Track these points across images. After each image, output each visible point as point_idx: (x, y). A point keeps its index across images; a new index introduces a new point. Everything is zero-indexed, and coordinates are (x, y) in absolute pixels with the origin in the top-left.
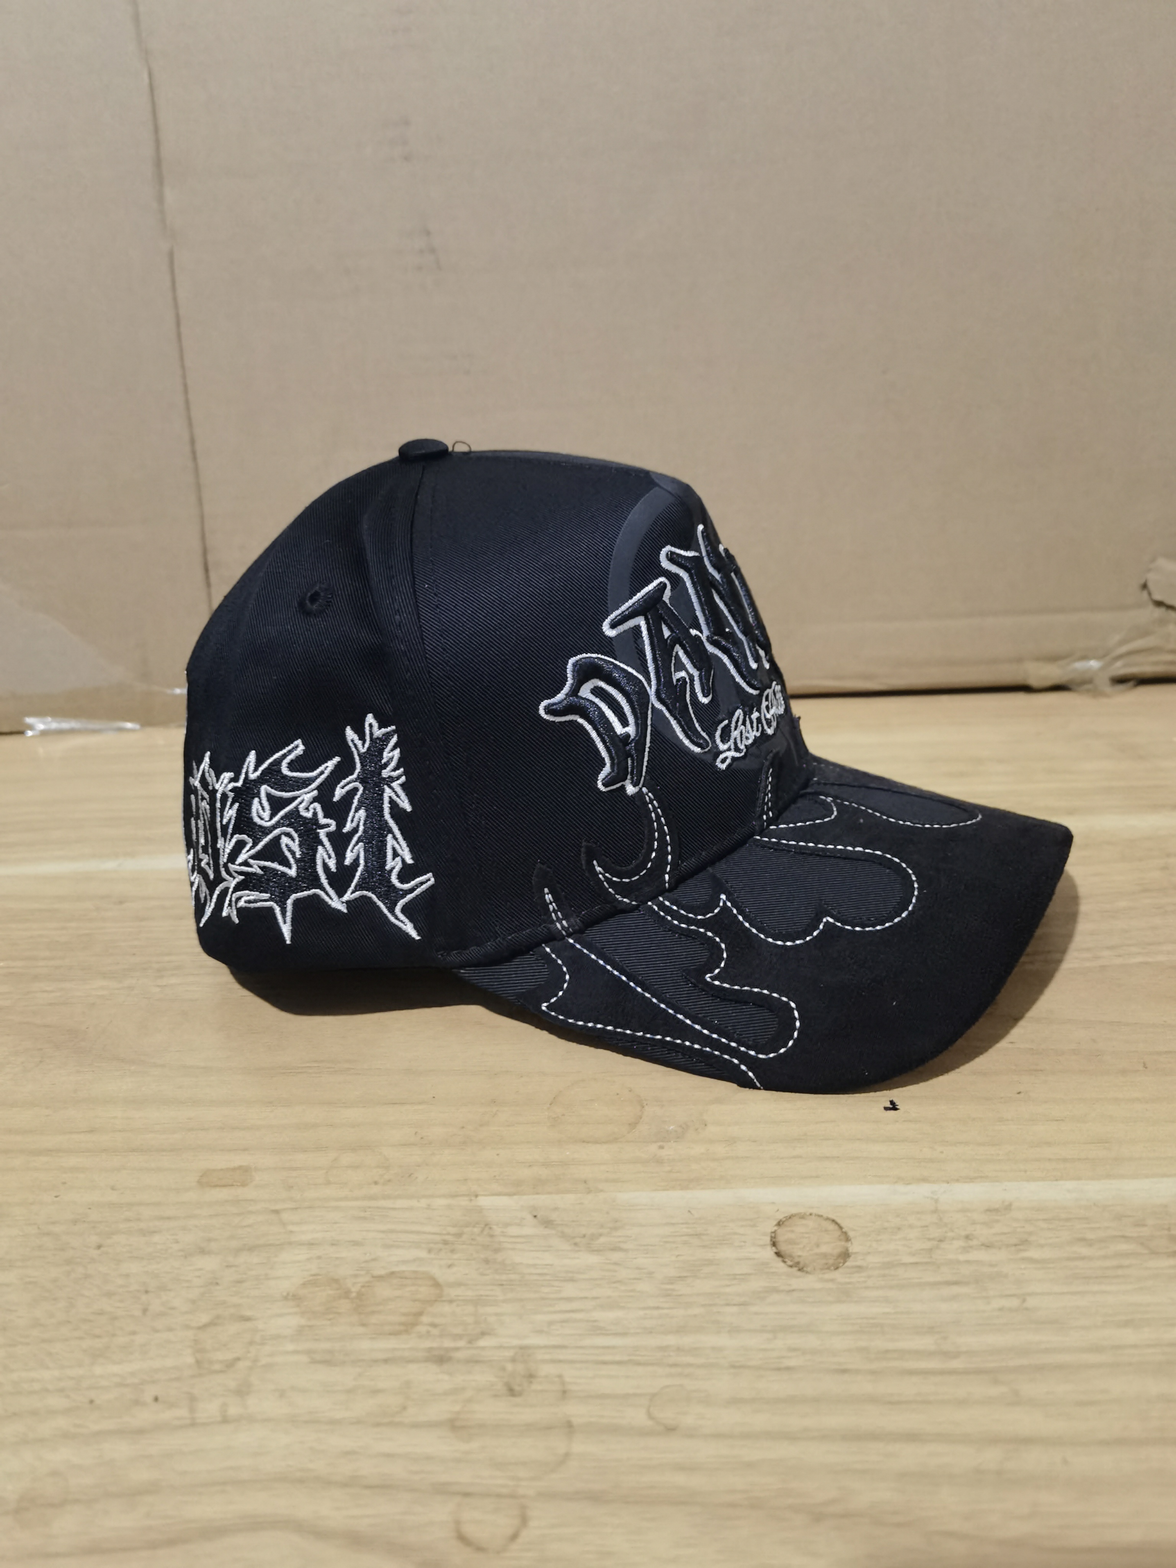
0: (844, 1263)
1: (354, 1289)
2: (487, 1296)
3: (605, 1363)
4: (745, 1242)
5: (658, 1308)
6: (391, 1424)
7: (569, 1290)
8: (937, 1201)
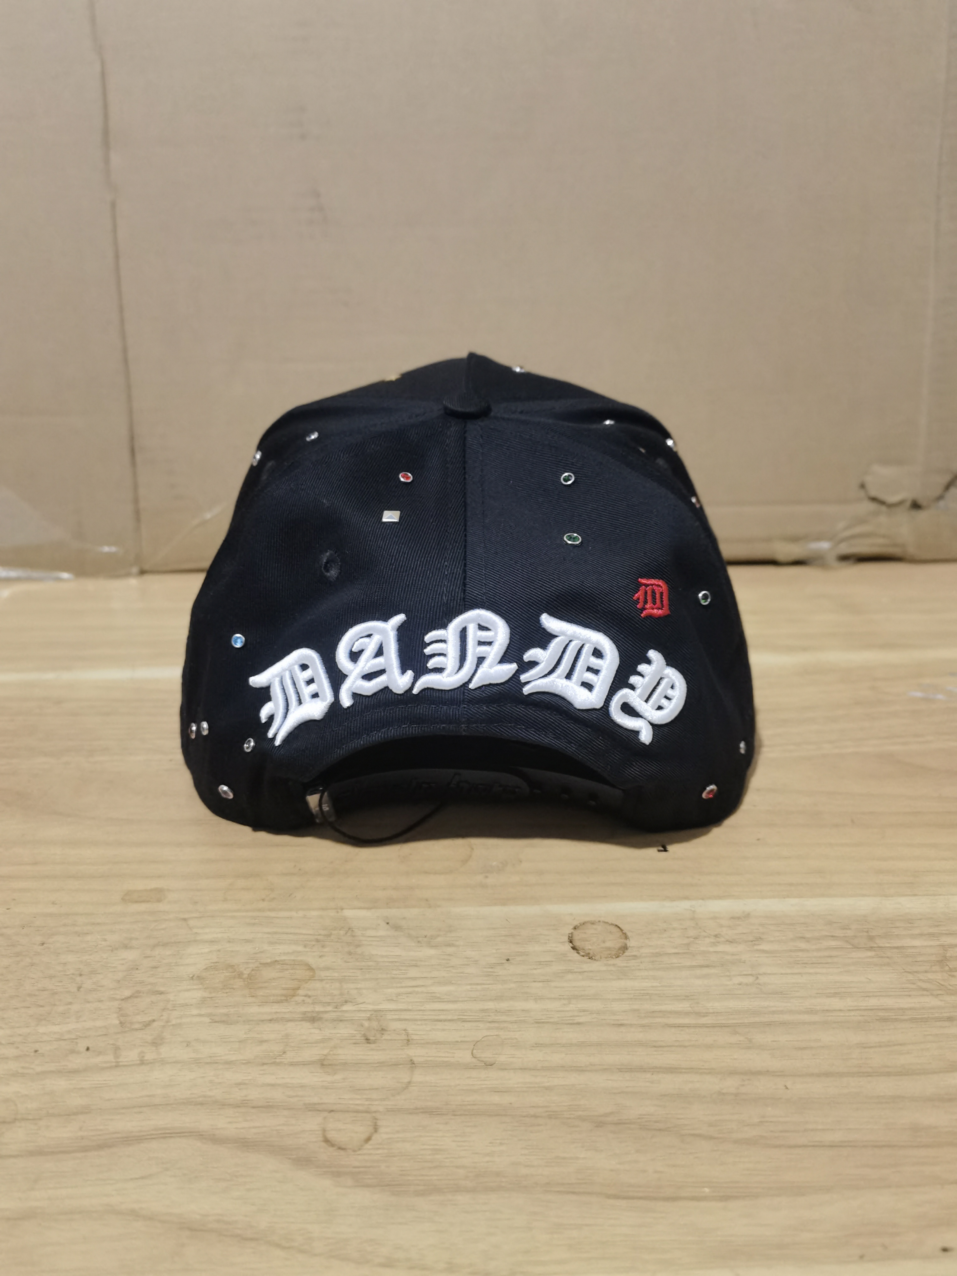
0: (623, 954)
1: (246, 972)
2: (348, 976)
3: (440, 1021)
4: (549, 940)
5: (481, 984)
6: (274, 1063)
7: (413, 973)
8: (694, 912)
